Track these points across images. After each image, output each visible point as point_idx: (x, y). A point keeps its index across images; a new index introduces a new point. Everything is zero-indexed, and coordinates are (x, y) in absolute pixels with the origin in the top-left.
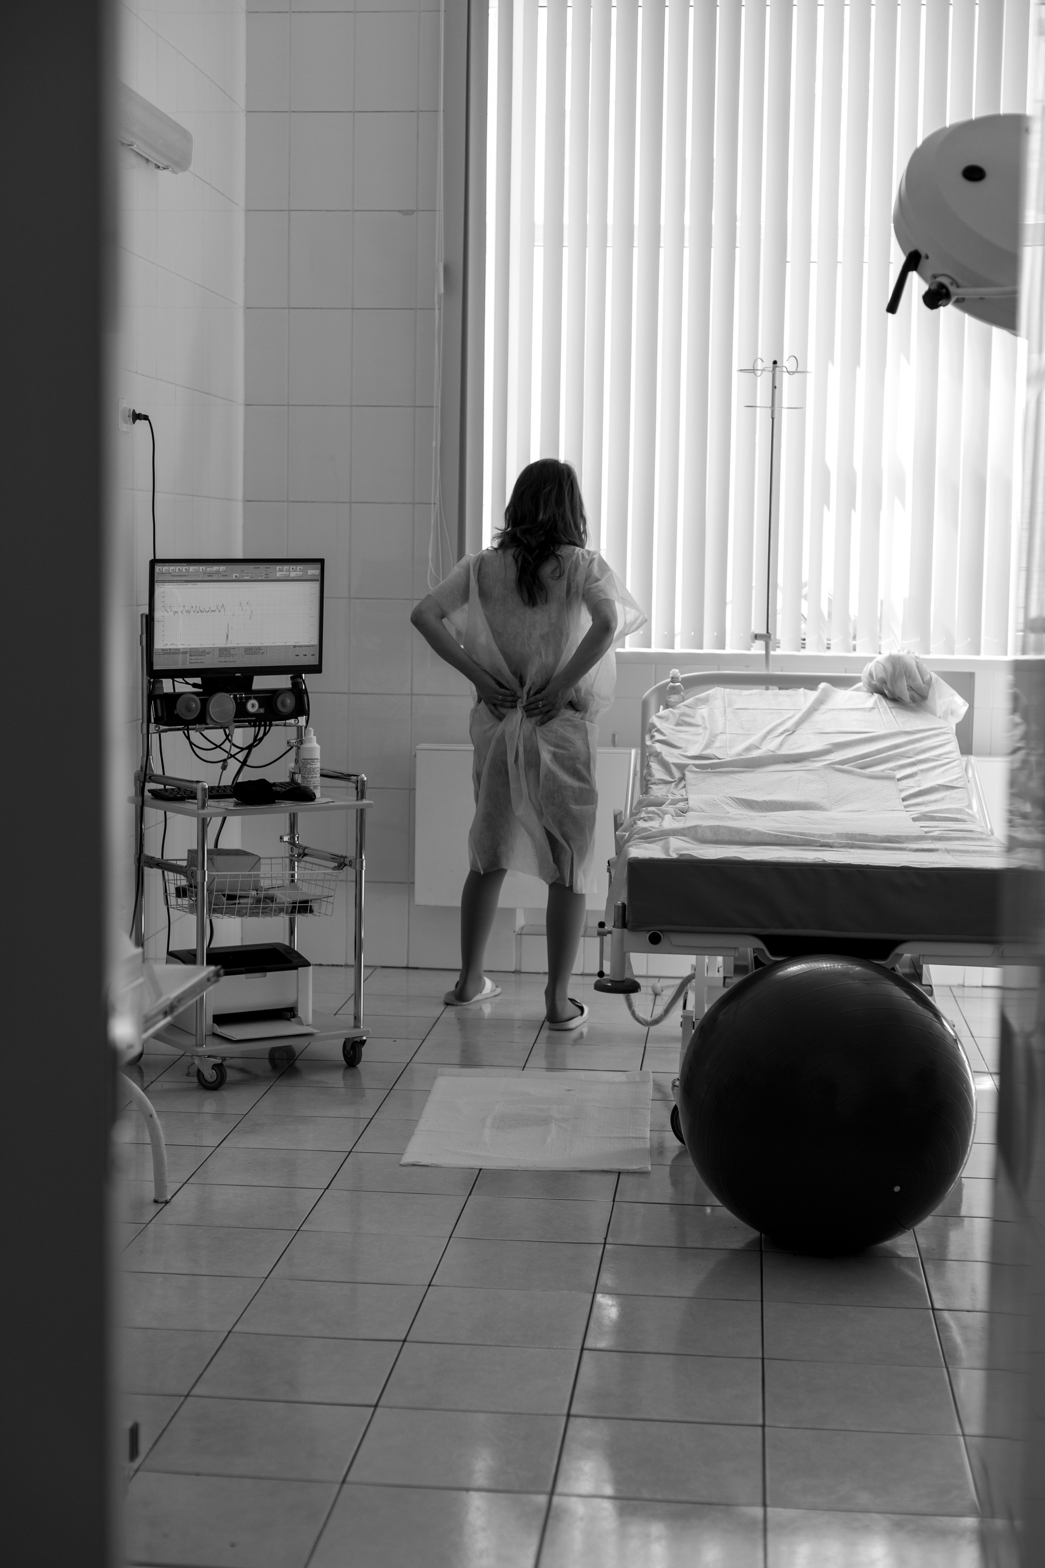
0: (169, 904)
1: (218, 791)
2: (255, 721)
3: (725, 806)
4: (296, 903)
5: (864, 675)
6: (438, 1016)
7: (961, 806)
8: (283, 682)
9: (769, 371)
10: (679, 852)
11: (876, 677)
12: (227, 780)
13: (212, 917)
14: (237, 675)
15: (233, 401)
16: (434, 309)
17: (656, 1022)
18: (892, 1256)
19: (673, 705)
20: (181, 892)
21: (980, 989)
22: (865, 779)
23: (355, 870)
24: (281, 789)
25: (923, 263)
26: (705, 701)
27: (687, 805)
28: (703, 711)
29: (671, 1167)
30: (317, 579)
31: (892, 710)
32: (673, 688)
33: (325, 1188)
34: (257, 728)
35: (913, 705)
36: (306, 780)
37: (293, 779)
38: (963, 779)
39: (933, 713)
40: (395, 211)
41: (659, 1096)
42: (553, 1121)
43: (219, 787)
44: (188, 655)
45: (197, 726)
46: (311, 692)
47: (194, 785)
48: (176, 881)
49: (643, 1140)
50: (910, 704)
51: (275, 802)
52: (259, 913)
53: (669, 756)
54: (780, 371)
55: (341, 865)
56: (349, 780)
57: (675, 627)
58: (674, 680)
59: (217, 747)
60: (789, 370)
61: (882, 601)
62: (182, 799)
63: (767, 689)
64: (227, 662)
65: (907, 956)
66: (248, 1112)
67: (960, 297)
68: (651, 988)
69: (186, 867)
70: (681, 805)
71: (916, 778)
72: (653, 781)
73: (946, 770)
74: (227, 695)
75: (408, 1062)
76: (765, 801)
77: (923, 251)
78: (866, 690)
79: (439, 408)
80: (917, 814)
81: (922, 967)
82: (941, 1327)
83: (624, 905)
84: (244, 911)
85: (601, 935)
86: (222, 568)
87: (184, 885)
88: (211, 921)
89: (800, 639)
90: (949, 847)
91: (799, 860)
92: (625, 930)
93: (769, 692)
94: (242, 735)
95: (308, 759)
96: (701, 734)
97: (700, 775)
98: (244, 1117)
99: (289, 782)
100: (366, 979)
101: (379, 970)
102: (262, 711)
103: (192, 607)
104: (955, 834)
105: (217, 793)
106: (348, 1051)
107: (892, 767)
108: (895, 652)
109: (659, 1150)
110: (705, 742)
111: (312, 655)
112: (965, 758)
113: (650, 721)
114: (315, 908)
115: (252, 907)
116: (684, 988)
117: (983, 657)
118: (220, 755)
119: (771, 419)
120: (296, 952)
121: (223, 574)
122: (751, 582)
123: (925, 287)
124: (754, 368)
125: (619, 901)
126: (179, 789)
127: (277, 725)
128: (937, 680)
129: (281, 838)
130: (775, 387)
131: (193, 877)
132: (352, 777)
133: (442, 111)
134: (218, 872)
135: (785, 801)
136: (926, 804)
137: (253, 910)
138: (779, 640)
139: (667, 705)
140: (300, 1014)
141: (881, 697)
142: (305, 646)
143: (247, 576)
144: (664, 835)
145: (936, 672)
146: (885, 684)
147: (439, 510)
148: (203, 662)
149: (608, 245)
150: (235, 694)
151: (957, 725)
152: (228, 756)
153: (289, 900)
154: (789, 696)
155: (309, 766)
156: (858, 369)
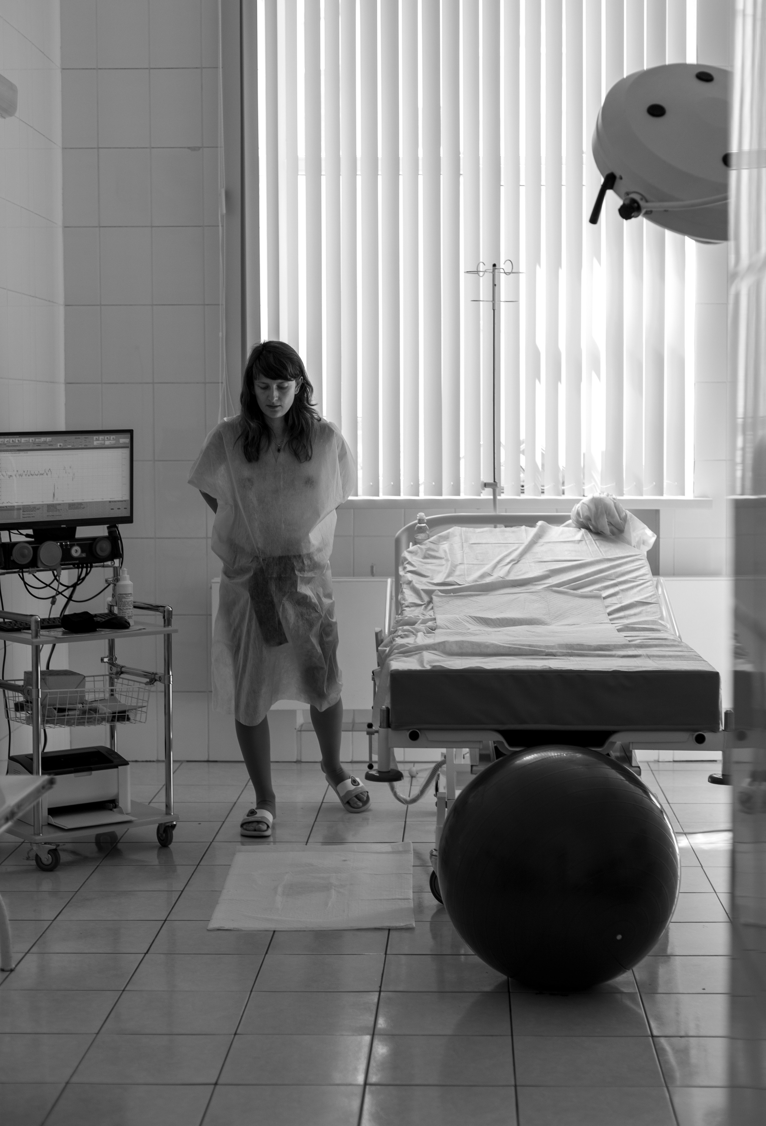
0: (9, 717)
1: (48, 622)
2: (78, 564)
3: (466, 624)
4: (115, 713)
5: (573, 513)
6: (235, 801)
7: (655, 619)
8: (102, 531)
9: (490, 272)
10: (431, 664)
11: (583, 515)
12: (56, 613)
13: (46, 727)
14: (62, 526)
15: (55, 303)
16: (218, 226)
17: (414, 801)
18: (615, 991)
19: (420, 542)
20: (19, 707)
21: (671, 763)
22: (578, 599)
23: (163, 685)
24: (101, 619)
25: (618, 182)
26: (446, 538)
27: (435, 624)
28: (445, 546)
29: (431, 923)
30: (128, 446)
31: (596, 541)
32: (420, 528)
33: (145, 952)
34: (80, 570)
35: (613, 537)
36: (121, 611)
37: (111, 611)
38: (655, 596)
39: (629, 543)
40: (185, 148)
41: (418, 863)
42: (333, 887)
43: (49, 619)
44: (21, 511)
45: (31, 569)
46: (124, 538)
47: (28, 618)
48: (14, 698)
49: (407, 900)
50: (610, 537)
51: (97, 631)
52: (84, 722)
53: (419, 584)
54: (498, 272)
55: (152, 680)
56: (157, 610)
57: (419, 478)
58: (421, 521)
59: (47, 585)
60: (506, 272)
61: (584, 454)
62: (18, 630)
63: (495, 527)
64: (53, 516)
65: (618, 743)
66: (79, 889)
67: (649, 209)
68: (408, 772)
69: (23, 686)
70: (430, 624)
71: (618, 597)
72: (406, 605)
73: (642, 590)
74: (54, 543)
75: (211, 841)
76: (498, 619)
77: (618, 174)
78: (574, 525)
79: (224, 305)
80: (620, 626)
81: (631, 752)
82: (660, 1051)
83: (388, 709)
84: (72, 721)
85: (370, 734)
86: (48, 439)
87: (21, 701)
88: (45, 731)
89: (520, 486)
90: (649, 653)
91: (530, 668)
92: (390, 729)
93: (498, 529)
94: (68, 576)
95: (123, 594)
96: (444, 565)
97: (444, 599)
98: (76, 893)
99: (108, 613)
100: (176, 770)
101: (184, 764)
102: (84, 555)
103: (24, 472)
104: (653, 642)
105: (47, 624)
106: (161, 834)
107: (599, 588)
108: (597, 495)
109: (419, 909)
110: (447, 571)
111: (125, 508)
112: (655, 579)
113: (403, 555)
114: (131, 717)
115: (79, 717)
116: (436, 772)
117: (665, 497)
118: (49, 592)
119: (492, 311)
120: (116, 754)
121: (49, 443)
122: (480, 441)
123: (620, 203)
124: (477, 270)
125: (384, 706)
126: (16, 622)
127: (96, 567)
128: (631, 517)
129: (102, 660)
130: (495, 285)
131: (29, 695)
132: (160, 608)
133: (221, 68)
134: (50, 689)
135: (514, 618)
136: (627, 617)
137: (79, 720)
138: (503, 487)
139: (415, 542)
140: (121, 804)
141: (587, 531)
142: (118, 501)
143: (69, 445)
144: (418, 650)
145: (630, 510)
146: (590, 521)
147: (225, 388)
148: (34, 517)
149: (358, 174)
150: (61, 542)
151: (648, 552)
152: (56, 593)
153: (109, 711)
154: (513, 532)
155: (123, 600)
156: (560, 270)
